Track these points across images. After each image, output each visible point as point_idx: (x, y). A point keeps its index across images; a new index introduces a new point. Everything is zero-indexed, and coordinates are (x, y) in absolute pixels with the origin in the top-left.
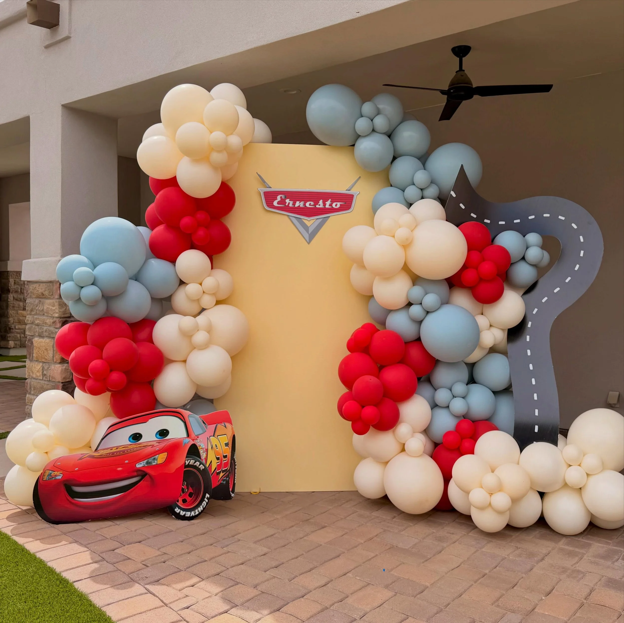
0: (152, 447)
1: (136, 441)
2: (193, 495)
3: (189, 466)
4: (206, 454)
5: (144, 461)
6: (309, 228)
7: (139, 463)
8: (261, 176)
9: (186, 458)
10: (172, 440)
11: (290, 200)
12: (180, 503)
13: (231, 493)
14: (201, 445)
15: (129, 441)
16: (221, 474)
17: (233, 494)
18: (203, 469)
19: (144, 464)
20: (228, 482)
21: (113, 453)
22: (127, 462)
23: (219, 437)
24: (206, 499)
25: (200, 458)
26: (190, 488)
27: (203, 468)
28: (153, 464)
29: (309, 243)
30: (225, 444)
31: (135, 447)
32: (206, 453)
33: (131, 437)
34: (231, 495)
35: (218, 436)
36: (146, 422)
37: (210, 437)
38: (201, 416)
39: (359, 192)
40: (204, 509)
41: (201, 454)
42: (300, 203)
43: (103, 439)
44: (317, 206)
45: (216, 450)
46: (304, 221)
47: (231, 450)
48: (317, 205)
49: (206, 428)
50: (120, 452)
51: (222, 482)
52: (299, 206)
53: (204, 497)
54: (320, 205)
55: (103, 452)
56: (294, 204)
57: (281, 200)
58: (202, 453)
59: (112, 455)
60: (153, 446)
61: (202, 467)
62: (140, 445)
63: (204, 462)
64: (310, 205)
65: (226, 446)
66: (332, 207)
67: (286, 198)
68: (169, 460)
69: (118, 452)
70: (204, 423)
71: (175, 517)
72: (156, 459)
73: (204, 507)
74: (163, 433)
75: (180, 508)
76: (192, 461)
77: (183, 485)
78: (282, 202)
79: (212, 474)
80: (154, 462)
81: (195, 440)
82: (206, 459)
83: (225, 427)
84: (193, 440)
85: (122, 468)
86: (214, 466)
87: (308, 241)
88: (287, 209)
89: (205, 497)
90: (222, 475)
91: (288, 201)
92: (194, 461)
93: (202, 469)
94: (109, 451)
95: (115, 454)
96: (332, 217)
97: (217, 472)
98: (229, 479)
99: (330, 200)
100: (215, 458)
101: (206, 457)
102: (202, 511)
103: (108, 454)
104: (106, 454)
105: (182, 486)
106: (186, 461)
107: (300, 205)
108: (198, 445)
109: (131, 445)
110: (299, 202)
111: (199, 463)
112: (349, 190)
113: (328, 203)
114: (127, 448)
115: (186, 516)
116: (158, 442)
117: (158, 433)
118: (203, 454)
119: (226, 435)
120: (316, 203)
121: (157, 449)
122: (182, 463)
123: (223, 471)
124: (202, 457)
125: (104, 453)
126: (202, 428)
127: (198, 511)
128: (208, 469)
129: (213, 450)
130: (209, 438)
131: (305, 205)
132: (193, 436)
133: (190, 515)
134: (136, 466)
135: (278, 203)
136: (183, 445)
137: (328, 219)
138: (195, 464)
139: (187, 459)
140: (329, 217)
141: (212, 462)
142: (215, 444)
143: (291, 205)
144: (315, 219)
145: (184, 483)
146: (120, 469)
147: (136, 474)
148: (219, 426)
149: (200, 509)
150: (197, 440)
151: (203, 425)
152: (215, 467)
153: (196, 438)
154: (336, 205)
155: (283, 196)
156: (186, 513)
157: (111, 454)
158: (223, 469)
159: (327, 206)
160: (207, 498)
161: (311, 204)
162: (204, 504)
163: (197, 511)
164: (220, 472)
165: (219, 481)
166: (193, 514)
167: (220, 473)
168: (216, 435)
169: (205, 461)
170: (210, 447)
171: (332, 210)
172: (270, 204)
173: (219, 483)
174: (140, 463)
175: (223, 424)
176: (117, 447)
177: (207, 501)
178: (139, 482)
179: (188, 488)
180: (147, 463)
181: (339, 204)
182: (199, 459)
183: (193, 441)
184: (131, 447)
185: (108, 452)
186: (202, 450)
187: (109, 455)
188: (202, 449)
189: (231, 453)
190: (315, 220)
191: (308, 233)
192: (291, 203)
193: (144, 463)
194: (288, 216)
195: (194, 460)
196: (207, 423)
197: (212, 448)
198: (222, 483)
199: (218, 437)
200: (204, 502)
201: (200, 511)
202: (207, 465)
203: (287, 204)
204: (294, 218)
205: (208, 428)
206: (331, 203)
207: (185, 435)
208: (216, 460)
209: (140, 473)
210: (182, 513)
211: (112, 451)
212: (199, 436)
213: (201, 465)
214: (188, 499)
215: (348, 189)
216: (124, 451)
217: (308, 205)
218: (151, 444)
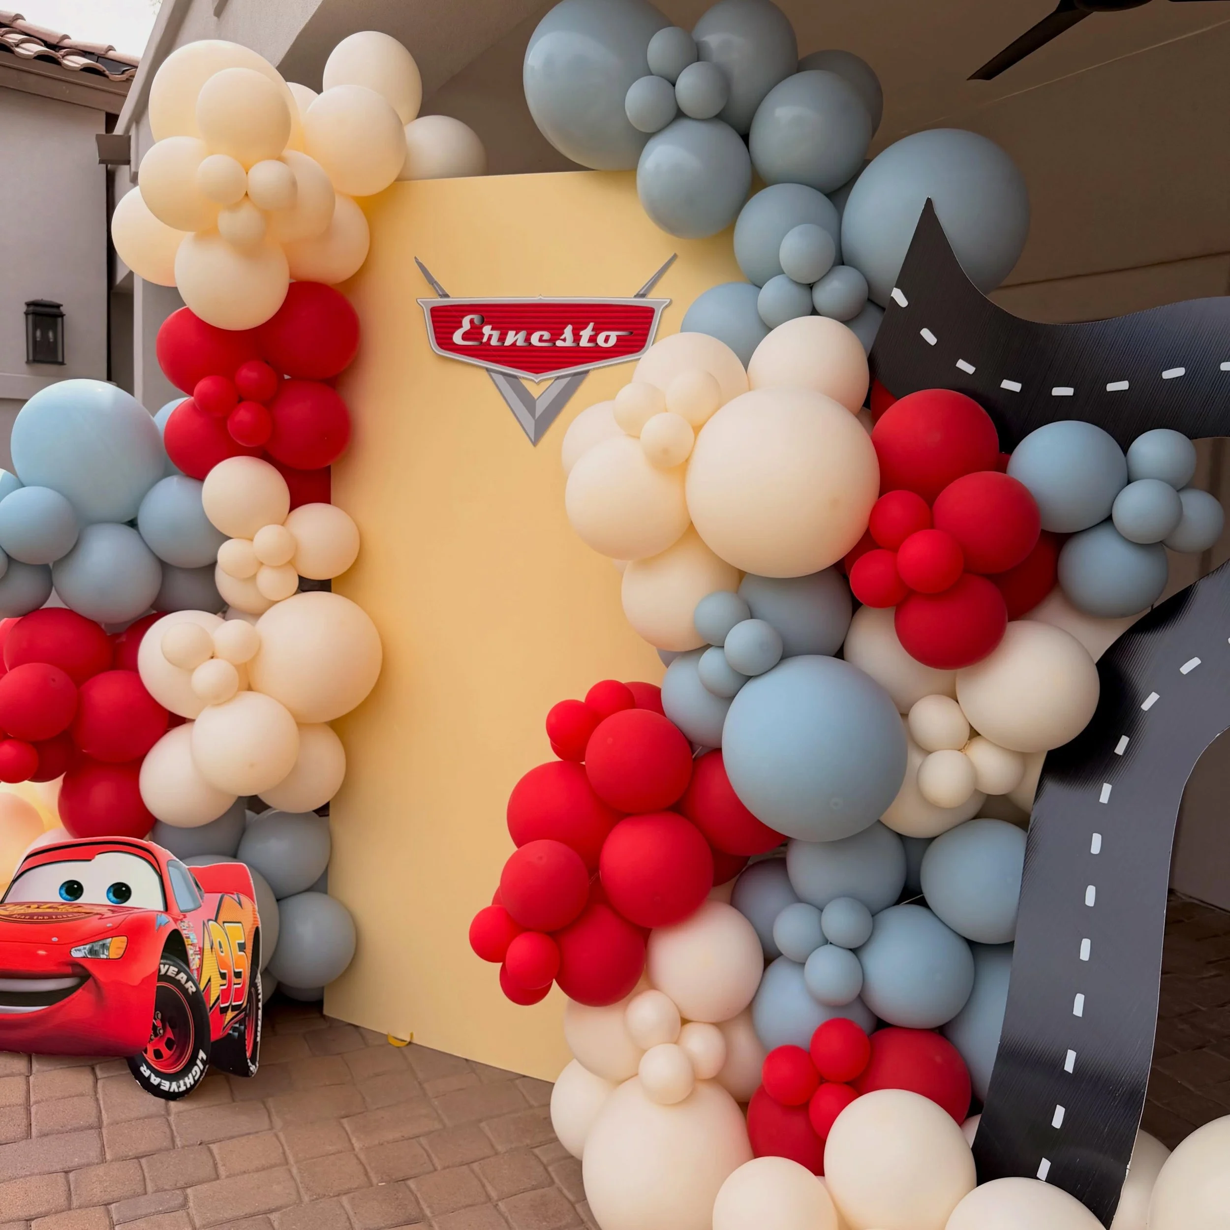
0: (100, 919)
1: (72, 898)
2: (175, 1046)
3: (165, 978)
4: (199, 959)
5: (85, 946)
6: (537, 402)
7: (76, 948)
8: (424, 266)
9: (161, 959)
10: (136, 910)
11: (492, 329)
12: (150, 1056)
13: (250, 1064)
14: (191, 937)
15: (61, 895)
16: (230, 1015)
17: (254, 1066)
18: (193, 992)
19: (85, 953)
20: (242, 1035)
21: (32, 916)
22: (55, 939)
23: (227, 926)
24: (198, 1062)
25: (188, 964)
26: (169, 1029)
27: (194, 989)
28: (102, 956)
29: (535, 443)
30: (239, 944)
31: (71, 910)
32: (199, 956)
33: (64, 889)
34: (249, 1067)
35: (224, 922)
36: (90, 860)
37: (209, 920)
38: (191, 868)
39: (669, 300)
40: (196, 1082)
41: (191, 958)
42: (516, 334)
43: (14, 881)
44: (559, 343)
45: (219, 956)
46: (524, 382)
47: (250, 962)
48: (559, 339)
49: (202, 898)
50: (43, 916)
51: (231, 1032)
52: (514, 344)
53: (194, 1057)
54: (564, 340)
55: (14, 910)
56: (502, 338)
57: (472, 327)
58: (192, 955)
59: (29, 919)
60: (101, 916)
61: (191, 987)
62: (80, 909)
63: (195, 975)
64: (541, 340)
65: (240, 951)
66: (597, 344)
67: (484, 322)
68: (130, 954)
69: (39, 914)
70: (197, 885)
71: (141, 1085)
72: (107, 946)
73: (196, 1078)
74: (121, 892)
75: (149, 1067)
76: (172, 968)
77: (155, 1019)
78: (474, 333)
79: (211, 1009)
80: (103, 954)
81: (179, 922)
82: (200, 969)
83: (240, 904)
84: (176, 920)
85: (46, 951)
86: (215, 993)
87: (533, 439)
88: (484, 352)
89: (197, 1057)
90: (231, 1017)
91: (487, 330)
92: (176, 970)
93: (191, 993)
94: (22, 910)
95: (35, 917)
96: (596, 371)
97: (222, 1006)
98: (245, 1028)
99: (591, 325)
100: (218, 973)
101: (200, 966)
102: (192, 1087)
103: (22, 914)
104: (18, 914)
105: (154, 1021)
106: (162, 966)
107: (516, 341)
108: (184, 933)
109: (63, 904)
110: (514, 332)
111: (185, 977)
112: (643, 296)
113: (586, 334)
114: (56, 911)
115: (162, 1087)
116: (112, 911)
117: (112, 890)
118: (194, 959)
119: (240, 925)
120: (557, 334)
121: (109, 925)
122: (153, 969)
123: (234, 1008)
124: (191, 965)
125: (15, 912)
126: (194, 900)
127: (185, 1085)
128: (203, 994)
129: (214, 953)
130: (206, 922)
131: (527, 339)
132: (175, 911)
133: (170, 1088)
134: (72, 953)
135: (465, 337)
136: (156, 928)
137: (583, 379)
138: (178, 977)
139: (162, 961)
140: (587, 372)
141: (212, 980)
142: (219, 940)
143: (494, 342)
144: (550, 379)
145: (158, 1014)
146: (42, 952)
147: (69, 970)
148: (226, 897)
149: (189, 1080)
150: (183, 924)
151: (196, 889)
152: (217, 995)
153: (182, 917)
154: (607, 340)
155: (476, 318)
156: (161, 1082)
157: (27, 917)
158: (234, 1004)
159: (584, 343)
160: (202, 1060)
161: (544, 338)
162: (196, 1071)
163: (181, 1082)
164: (227, 1008)
165: (224, 1028)
166: (174, 1087)
167: (228, 1010)
168: (221, 920)
169: (198, 974)
170: (207, 946)
171: (597, 354)
172: (444, 341)
173: (226, 1034)
174: (79, 948)
175: (235, 897)
176: (39, 905)
177: (202, 1067)
178: (75, 991)
179: (164, 1028)
180: (91, 951)
181: (613, 336)
182: (187, 969)
183: (176, 923)
184: (64, 911)
185: (22, 912)
186: (192, 947)
187: (24, 918)
188: (191, 945)
189: (251, 969)
190: (550, 382)
191: (533, 415)
192: (496, 334)
193: (86, 951)
194: (487, 370)
195: (176, 967)
196: (204, 888)
197: (212, 948)
198: (230, 1034)
199: (225, 924)
200: (196, 1068)
201: (189, 1086)
202: (202, 987)
203: (485, 340)
204: (501, 376)
205: (204, 898)
206: (593, 333)
207: (160, 907)
208: (220, 979)
209: (78, 970)
210: (155, 1080)
211: (30, 911)
212: (188, 914)
213: (190, 984)
214: (166, 1053)
215: (641, 293)
216: (50, 916)
217: (535, 339)
218: (99, 912)
